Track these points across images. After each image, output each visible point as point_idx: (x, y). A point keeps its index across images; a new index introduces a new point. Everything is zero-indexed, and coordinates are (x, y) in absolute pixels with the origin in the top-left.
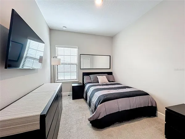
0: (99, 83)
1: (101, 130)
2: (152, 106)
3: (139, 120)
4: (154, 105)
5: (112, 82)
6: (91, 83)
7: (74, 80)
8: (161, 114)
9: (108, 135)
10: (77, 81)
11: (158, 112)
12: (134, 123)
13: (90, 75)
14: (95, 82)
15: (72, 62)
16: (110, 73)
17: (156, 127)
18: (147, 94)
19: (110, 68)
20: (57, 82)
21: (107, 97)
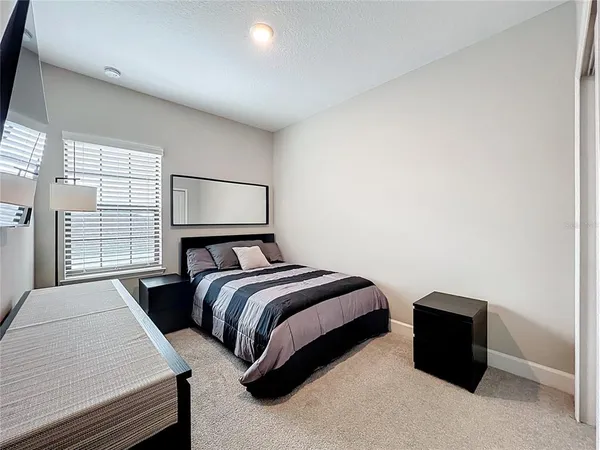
0: (240, 268)
1: (283, 398)
2: (381, 309)
3: (361, 348)
4: (384, 307)
5: (278, 262)
6: (216, 270)
7: (144, 266)
8: (399, 323)
9: (308, 404)
10: (160, 268)
11: (392, 320)
12: (353, 357)
13: (208, 247)
14: (227, 267)
15: (135, 202)
16: (268, 239)
17: (395, 354)
18: (369, 283)
19: (267, 223)
20: (67, 279)
21: (291, 302)
